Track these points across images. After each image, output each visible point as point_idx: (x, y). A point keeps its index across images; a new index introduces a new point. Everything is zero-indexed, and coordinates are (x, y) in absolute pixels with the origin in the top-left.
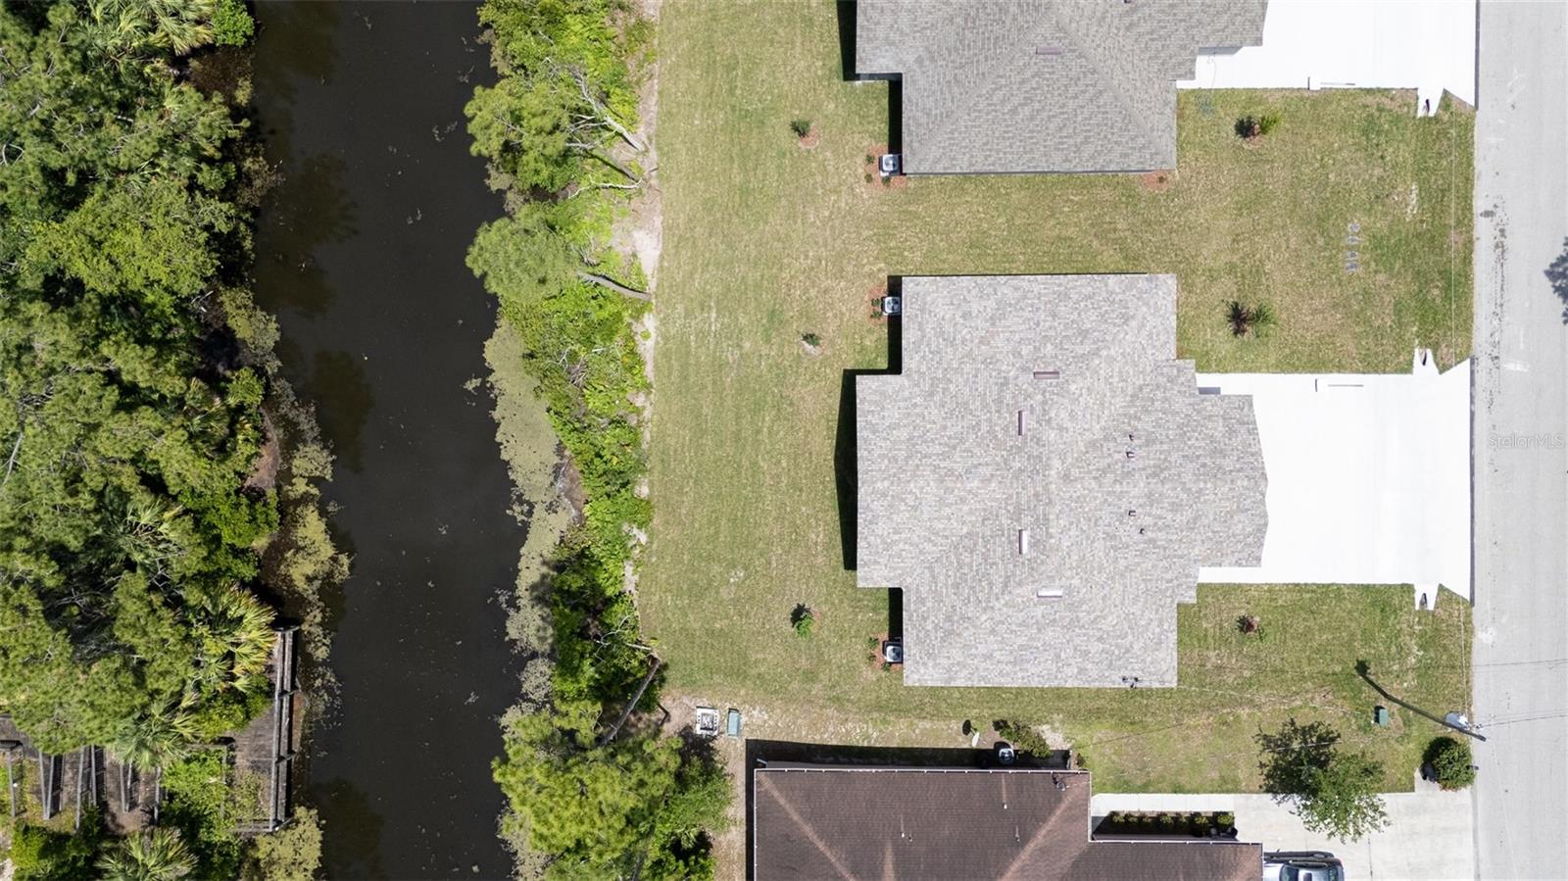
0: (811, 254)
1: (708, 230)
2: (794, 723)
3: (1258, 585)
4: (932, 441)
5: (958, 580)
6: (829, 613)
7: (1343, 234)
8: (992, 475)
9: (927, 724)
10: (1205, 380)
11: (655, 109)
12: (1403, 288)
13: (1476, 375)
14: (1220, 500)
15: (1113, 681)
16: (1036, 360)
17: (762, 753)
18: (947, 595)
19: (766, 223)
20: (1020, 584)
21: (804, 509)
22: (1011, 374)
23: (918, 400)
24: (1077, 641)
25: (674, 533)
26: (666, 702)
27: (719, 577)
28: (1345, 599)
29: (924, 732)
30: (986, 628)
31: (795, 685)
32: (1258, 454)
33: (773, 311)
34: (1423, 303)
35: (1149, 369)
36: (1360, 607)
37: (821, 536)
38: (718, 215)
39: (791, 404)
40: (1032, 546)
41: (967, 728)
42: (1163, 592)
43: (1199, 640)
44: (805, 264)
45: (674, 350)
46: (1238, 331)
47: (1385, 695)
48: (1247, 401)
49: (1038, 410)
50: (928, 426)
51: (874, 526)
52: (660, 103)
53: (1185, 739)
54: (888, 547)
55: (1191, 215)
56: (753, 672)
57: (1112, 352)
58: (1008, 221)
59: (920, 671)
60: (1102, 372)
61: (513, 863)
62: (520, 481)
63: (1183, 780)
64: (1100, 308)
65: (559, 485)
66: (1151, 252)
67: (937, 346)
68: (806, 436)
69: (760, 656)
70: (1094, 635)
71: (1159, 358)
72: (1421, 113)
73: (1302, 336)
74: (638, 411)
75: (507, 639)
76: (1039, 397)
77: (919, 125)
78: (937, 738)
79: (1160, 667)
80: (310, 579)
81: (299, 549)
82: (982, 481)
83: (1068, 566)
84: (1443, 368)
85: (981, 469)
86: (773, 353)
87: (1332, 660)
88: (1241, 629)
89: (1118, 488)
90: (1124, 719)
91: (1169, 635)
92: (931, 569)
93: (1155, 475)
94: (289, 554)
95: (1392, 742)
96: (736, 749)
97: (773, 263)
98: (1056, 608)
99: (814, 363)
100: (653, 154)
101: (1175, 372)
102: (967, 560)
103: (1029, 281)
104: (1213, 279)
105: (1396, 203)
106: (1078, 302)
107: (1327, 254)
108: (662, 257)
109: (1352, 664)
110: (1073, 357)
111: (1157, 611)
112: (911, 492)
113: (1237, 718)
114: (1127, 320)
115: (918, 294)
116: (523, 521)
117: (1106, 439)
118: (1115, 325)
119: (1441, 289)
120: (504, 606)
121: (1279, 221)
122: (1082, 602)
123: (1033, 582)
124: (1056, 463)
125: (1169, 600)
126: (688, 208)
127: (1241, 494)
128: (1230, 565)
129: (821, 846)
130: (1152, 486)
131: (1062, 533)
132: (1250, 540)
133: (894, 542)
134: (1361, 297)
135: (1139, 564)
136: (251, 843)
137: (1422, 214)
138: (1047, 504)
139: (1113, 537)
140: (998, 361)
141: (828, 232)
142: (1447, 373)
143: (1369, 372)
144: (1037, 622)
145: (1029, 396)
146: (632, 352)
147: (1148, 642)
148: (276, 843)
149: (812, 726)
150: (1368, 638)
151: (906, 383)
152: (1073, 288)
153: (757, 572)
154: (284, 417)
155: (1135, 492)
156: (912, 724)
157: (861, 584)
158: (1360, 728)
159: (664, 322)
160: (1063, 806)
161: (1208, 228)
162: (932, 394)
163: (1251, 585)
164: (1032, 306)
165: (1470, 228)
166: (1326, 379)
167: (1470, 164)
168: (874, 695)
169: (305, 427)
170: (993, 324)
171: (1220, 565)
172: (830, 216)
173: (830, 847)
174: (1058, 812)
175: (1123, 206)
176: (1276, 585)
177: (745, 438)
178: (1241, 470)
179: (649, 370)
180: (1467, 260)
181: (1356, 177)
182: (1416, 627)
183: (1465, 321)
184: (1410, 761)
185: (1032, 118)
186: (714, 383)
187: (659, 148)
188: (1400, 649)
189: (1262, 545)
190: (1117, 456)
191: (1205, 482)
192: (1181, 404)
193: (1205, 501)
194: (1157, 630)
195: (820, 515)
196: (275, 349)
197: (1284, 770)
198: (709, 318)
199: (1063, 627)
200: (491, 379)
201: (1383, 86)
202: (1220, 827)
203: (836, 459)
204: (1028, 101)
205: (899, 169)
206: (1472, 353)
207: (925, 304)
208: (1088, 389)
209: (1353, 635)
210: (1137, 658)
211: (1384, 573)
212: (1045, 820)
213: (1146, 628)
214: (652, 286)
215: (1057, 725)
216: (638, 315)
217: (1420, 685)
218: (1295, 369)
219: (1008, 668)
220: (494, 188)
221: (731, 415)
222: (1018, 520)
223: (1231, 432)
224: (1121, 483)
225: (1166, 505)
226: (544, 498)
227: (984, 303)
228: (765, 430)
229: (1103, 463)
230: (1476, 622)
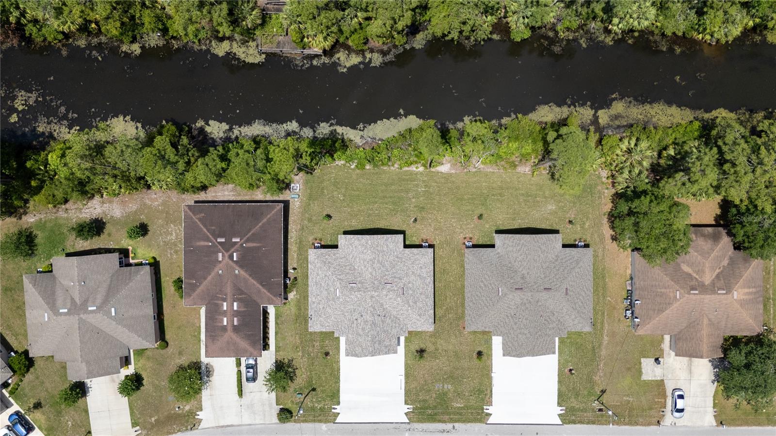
0: (442, 220)
1: (450, 187)
2: (295, 215)
3: (339, 357)
4: (383, 257)
5: (341, 265)
6: (330, 226)
7: (447, 383)
8: (373, 275)
9: (295, 257)
10: (402, 339)
11: (489, 170)
12: (431, 402)
13: (404, 424)
14: (366, 343)
15: (311, 312)
16: (407, 288)
17: (286, 204)
18: (336, 263)
19: (452, 206)
20: (340, 283)
21: (362, 218)
22: (403, 281)
23: (396, 254)
24: (323, 301)
25: (354, 177)
26: (301, 174)
27: (340, 191)
28: (335, 384)
29: (293, 256)
30: (326, 273)
31: (307, 216)
32: (379, 354)
33: (424, 208)
34: (426, 408)
35: (405, 322)
36: (333, 389)
37: (354, 224)
38: (455, 191)
39: (395, 214)
40: (352, 286)
41: (294, 269)
42: (338, 327)
43: (322, 339)
44: (439, 218)
45: (413, 176)
46: (417, 351)
47: (306, 396)
48: (395, 352)
49: (393, 289)
50: (387, 256)
51: (357, 240)
52: (490, 172)
53: (292, 336)
54: (351, 244)
55: (453, 337)
56: (311, 202)
57: (410, 311)
59: (313, 255)
60: (404, 308)
61: (248, 125)
62: (370, 127)
63: (279, 335)
64: (423, 308)
65: (369, 139)
66: (442, 325)
67: (412, 259)
68: (385, 219)
69: (316, 205)
70: (325, 306)
71: (408, 325)
72: (485, 407)
73: (416, 371)
74: (393, 165)
75: (320, 123)
76: (396, 289)
77: (479, 253)
78: (291, 260)
79: (315, 326)
80: (339, 59)
81: (348, 55)
82: (371, 272)
83: (346, 297)
84: (406, 414)
85: (374, 272)
86: (411, 208)
87: (316, 380)
88: (326, 352)
89: (369, 312)
90: (298, 317)
91: (325, 329)
92: (344, 257)
93: (373, 323)
94: (347, 52)
95: (292, 398)
96: (287, 197)
97: (439, 208)
98: (333, 294)
99: (408, 221)
100: (474, 170)
101: (404, 330)
102: (347, 268)
104: (433, 344)
105: (457, 400)
106: (425, 301)
107: (441, 378)
108: (442, 173)
109: (315, 387)
110: (408, 299)
111: (332, 325)
112: (367, 251)
113: (298, 352)
114: (420, 315)
115: (428, 253)
116: (358, 128)
117: (384, 309)
118: (418, 312)
119: (431, 413)
120: (331, 122)
121: (451, 364)
122: (335, 302)
123: (341, 287)
124: (376, 294)
125: (335, 328)
126: (457, 181)
127: (367, 349)
128: (346, 347)
129: (260, 224)
130: (370, 322)
131: (356, 295)
132: (354, 352)
133: (352, 246)
134: (428, 389)
135: (346, 319)
136: (254, 40)
137: (454, 408)
138: (364, 291)
139: (354, 311)
140: (407, 277)
141: (448, 225)
143: (405, 391)
144: (328, 289)
145: (396, 286)
146: (411, 164)
147: (323, 322)
148: (254, 48)
149: (294, 221)
150: (323, 391)
151: (401, 250)
152: (430, 300)
153: (342, 203)
154: (391, 50)
155: (368, 317)
156: (296, 252)
157: (339, 236)
158: (295, 389)
159: (421, 173)
160: (273, 297)
161: (449, 342)
162: (397, 257)
163: (339, 355)
164: (424, 287)
165: (449, 422)
166: (403, 378)
167: (469, 422)
168: (304, 240)
169: (388, 57)
170: (418, 276)
171: (345, 344)
172: (453, 226)
173: (260, 227)
174: (271, 296)
175: (456, 316)
176: (340, 363)
177: (384, 199)
178: (375, 349)
179: (406, 169)
180: (440, 421)
181: (465, 388)
182: (326, 406)
184: (285, 404)
185: (480, 287)
186: (402, 190)
187: (476, 172)
188: (320, 401)
189: (352, 356)
190: (378, 312)
191: (371, 337)
192: (394, 331)
193: (365, 338)
194: (326, 325)
195: (360, 223)
196: (413, 47)
197: (282, 366)
198: (422, 188)
199: (327, 296)
200: (404, 117)
201: (493, 395)
202: (266, 346)
203: (378, 228)
204: (485, 286)
205: (468, 247)
206: (411, 423)
207: (424, 255)
208: (399, 303)
209: (324, 386)
210: (318, 319)
211: (343, 397)
212: (269, 292)
213: (327, 321)
214: (433, 170)
215: (296, 296)
216: (423, 165)
217: (309, 408)
218: (406, 369)
219: (314, 281)
220: (464, 118)
221: (392, 195)
222: (359, 283)
223: (386, 347)
225: (364, 326)
226: (365, 135)
227: (425, 273)
228: (387, 206)
229: (377, 308)
230: (328, 424)
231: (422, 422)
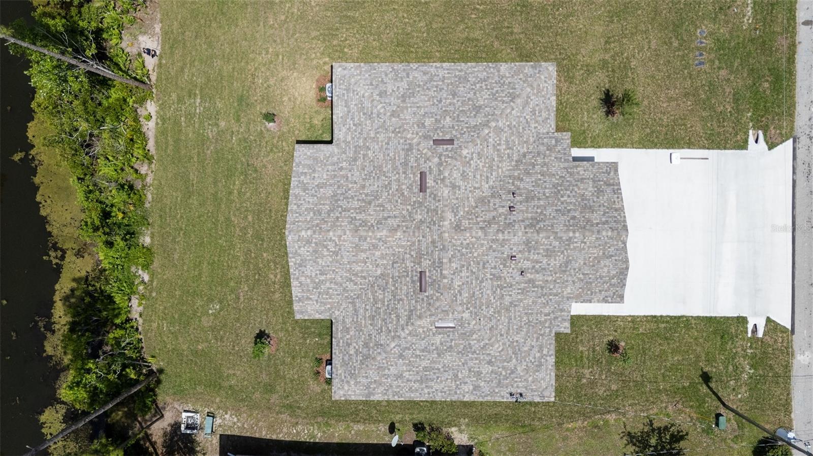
0: (271, 50)
1: (194, 34)
2: (256, 425)
3: (623, 317)
4: (352, 198)
5: (374, 313)
6: (284, 338)
7: (693, 38)
8: (398, 226)
9: (361, 427)
10: (577, 152)
12: (741, 81)
13: (798, 151)
14: (589, 247)
15: (502, 396)
16: (436, 130)
18: (367, 327)
19: (237, 26)
20: (420, 317)
21: (265, 255)
22: (415, 141)
23: (345, 164)
25: (168, 274)
27: (200, 309)
28: (692, 328)
29: (358, 433)
30: (395, 353)
31: (257, 395)
32: (621, 210)
33: (242, 96)
34: (756, 94)
35: (532, 140)
36: (704, 334)
37: (279, 276)
38: (202, 21)
39: (256, 171)
40: (430, 285)
41: (392, 429)
42: (543, 323)
43: (576, 361)
44: (266, 58)
45: (169, 128)
46: (610, 112)
47: (724, 404)
48: (614, 168)
50: (350, 186)
51: (303, 269)
53: (565, 439)
54: (317, 286)
55: (573, 21)
56: (226, 384)
57: (500, 124)
58: (427, 25)
59: (345, 388)
60: (491, 140)
62: (55, 232)
64: (492, 89)
66: (540, 51)
67: (359, 119)
68: (268, 197)
69: (231, 372)
70: (484, 360)
71: (541, 131)
73: (660, 119)
74: (142, 178)
75: (44, 355)
76: (436, 160)
78: (368, 437)
79: (540, 385)
82: (390, 231)
83: (459, 302)
84: (771, 146)
85: (390, 221)
86: (241, 130)
87: (682, 377)
88: (610, 351)
89: (500, 236)
90: (516, 423)
91: (548, 358)
92: (353, 303)
93: (532, 226)
95: (729, 441)
96: (212, 445)
97: (242, 58)
98: (451, 337)
99: (273, 138)
101: (553, 142)
102: (381, 297)
103: (436, 67)
104: (590, 73)
105: (736, 13)
106: (475, 84)
107: (680, 53)
110: (467, 127)
111: (538, 339)
112: (331, 240)
113: (606, 422)
114: (514, 98)
115: (345, 76)
116: (57, 264)
117: (493, 196)
118: (503, 102)
119: (770, 83)
120: (42, 329)
121: (642, 27)
122: (472, 332)
123: (430, 315)
124: (449, 215)
125: (547, 330)
126: (180, 17)
127: (606, 243)
128: (599, 301)
130: (529, 235)
131: (454, 274)
132: (614, 281)
133: (321, 282)
134: (707, 88)
135: (521, 300)
137: (756, 23)
138: (441, 250)
139: (499, 278)
140: (405, 130)
141: (284, 32)
142: (775, 149)
143: (713, 149)
144: (437, 349)
145: (428, 159)
146: (139, 131)
147: (529, 364)
149: (271, 427)
151: (336, 151)
152: (472, 73)
153: (229, 305)
155: (515, 240)
156: (348, 426)
157: (298, 316)
158: (703, 430)
159: (162, 107)
161: (586, 32)
162: (355, 160)
163: (618, 317)
164: (437, 87)
165: (794, 34)
166: (677, 154)
168: (319, 403)
170: (404, 101)
171: (591, 302)
172: (285, 20)
175: (518, 14)
176: (638, 317)
177: (221, 199)
178: (607, 222)
179: (151, 145)
180: (791, 60)
182: (748, 351)
183: (789, 108)
186: (199, 154)
188: (736, 368)
189: (625, 285)
190: (501, 210)
191: (574, 232)
193: (575, 248)
194: (538, 355)
195: (278, 260)
198: (195, 103)
199: (459, 353)
200: (33, 152)
206: (795, 134)
207: (350, 84)
208: (479, 153)
209: (698, 356)
210: (520, 378)
211: (725, 309)
213: (528, 354)
214: (154, 78)
215: (463, 427)
216: (142, 101)
217: (751, 396)
218: (654, 145)
219: (416, 385)
221: (211, 180)
222: (419, 263)
223: (600, 192)
224: (503, 233)
225: (542, 251)
226: (75, 246)
227: (397, 84)
228: (235, 191)
229: (489, 216)
230: (796, 347)
231: (792, 106)
